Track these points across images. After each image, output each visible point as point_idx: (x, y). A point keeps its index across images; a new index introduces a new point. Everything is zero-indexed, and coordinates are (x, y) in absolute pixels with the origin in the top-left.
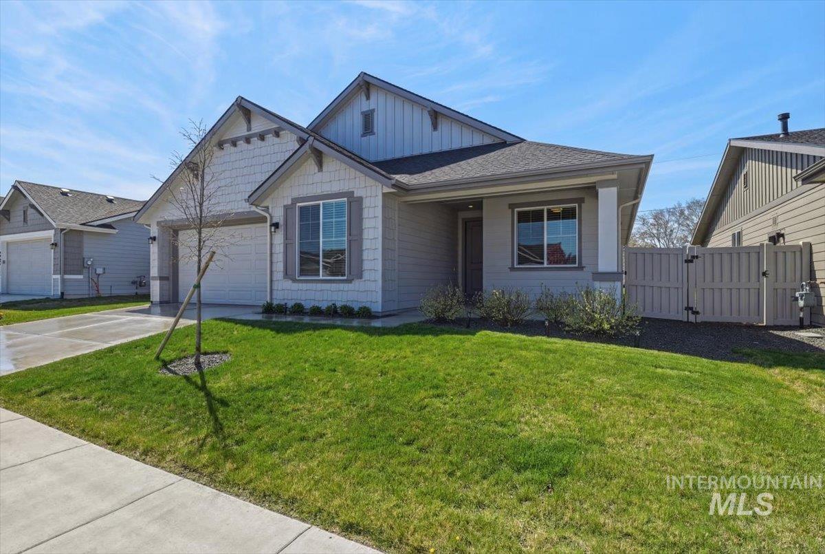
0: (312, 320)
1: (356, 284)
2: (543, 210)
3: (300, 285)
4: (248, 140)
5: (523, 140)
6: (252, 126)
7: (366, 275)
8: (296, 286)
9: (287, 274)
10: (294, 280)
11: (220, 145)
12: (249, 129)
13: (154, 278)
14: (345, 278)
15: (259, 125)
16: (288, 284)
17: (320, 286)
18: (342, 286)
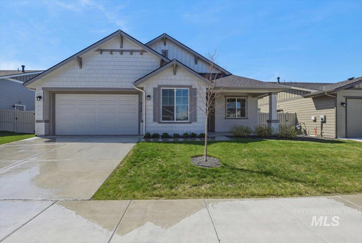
0: (175, 140)
1: (193, 124)
2: (235, 99)
3: (164, 124)
4: (122, 52)
5: (231, 74)
6: (123, 46)
7: (198, 120)
8: (160, 125)
9: (155, 120)
10: (160, 123)
11: (101, 51)
12: (122, 47)
13: (38, 121)
14: (189, 121)
15: (127, 46)
16: (156, 124)
17: (174, 125)
18: (186, 125)
